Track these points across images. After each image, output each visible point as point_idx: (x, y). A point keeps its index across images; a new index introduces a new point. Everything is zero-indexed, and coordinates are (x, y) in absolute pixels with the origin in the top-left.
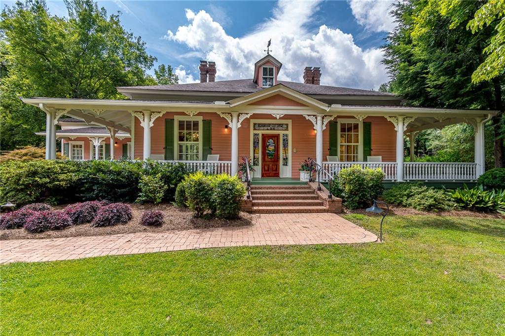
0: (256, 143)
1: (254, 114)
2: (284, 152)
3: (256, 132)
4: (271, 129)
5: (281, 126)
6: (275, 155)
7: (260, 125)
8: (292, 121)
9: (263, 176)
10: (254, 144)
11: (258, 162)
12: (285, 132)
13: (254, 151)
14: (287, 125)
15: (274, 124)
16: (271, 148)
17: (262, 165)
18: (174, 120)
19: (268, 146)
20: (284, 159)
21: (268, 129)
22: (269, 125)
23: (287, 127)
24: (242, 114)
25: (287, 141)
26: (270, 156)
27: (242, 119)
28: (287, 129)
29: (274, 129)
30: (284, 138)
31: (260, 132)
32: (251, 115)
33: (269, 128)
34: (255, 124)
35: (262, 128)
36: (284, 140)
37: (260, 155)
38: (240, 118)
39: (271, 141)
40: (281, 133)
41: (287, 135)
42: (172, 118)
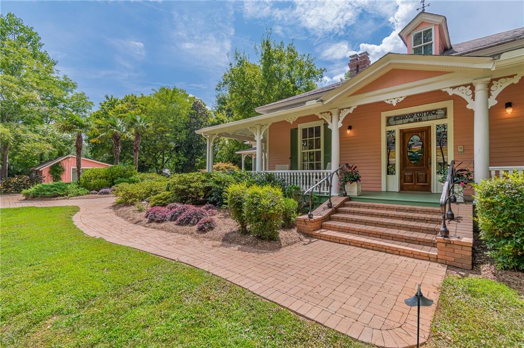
0: (390, 144)
1: (359, 106)
2: (440, 153)
3: (390, 128)
4: (415, 121)
5: (433, 114)
6: (422, 159)
7: (396, 118)
8: (454, 101)
9: (402, 188)
10: (388, 145)
11: (395, 170)
12: (441, 122)
13: (388, 154)
14: (445, 110)
15: (420, 113)
16: (416, 148)
17: (401, 174)
18: (297, 129)
19: (410, 147)
20: (440, 164)
21: (409, 122)
22: (412, 115)
23: (446, 114)
24: (343, 109)
25: (446, 135)
26: (413, 160)
27: (343, 115)
28: (445, 116)
29: (420, 120)
30: (439, 131)
31: (397, 128)
32: (354, 109)
33: (412, 120)
34: (388, 118)
35: (401, 121)
36: (438, 134)
37: (397, 160)
38: (341, 115)
39: (416, 138)
40: (433, 124)
41: (444, 126)
42: (296, 127)
